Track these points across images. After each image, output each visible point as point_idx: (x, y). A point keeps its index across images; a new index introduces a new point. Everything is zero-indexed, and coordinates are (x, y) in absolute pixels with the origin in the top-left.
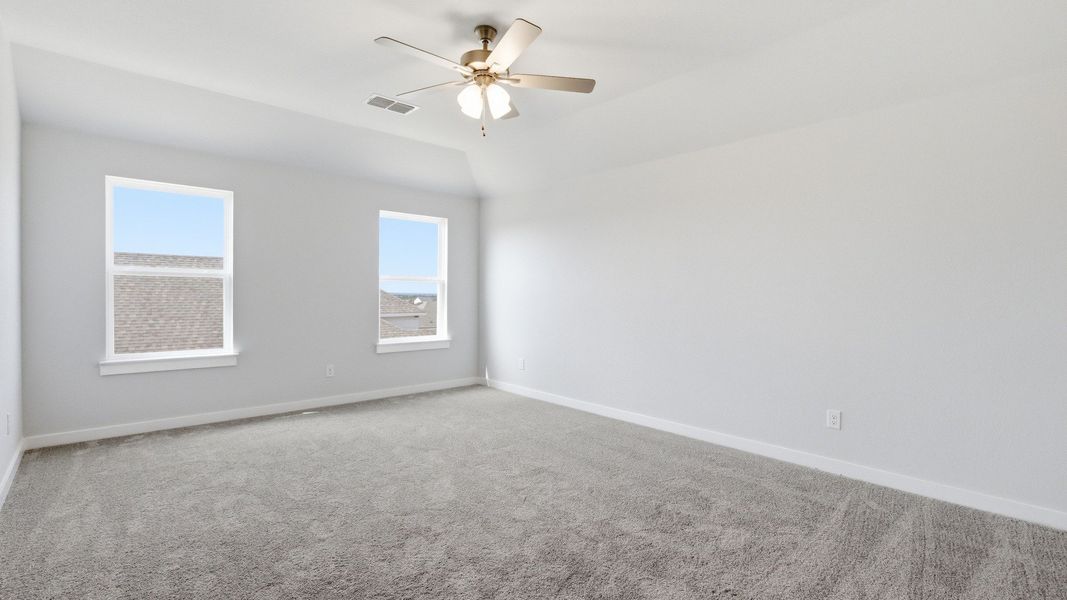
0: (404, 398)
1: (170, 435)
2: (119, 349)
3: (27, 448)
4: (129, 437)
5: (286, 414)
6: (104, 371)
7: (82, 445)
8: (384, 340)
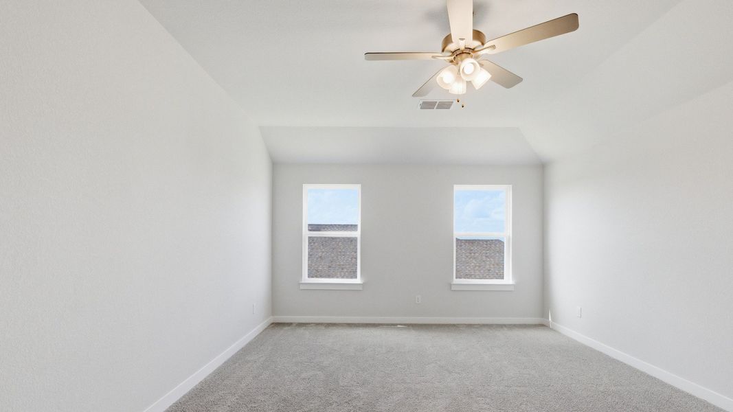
0: (470, 326)
1: (326, 326)
2: (310, 276)
3: (272, 322)
4: (309, 324)
5: (388, 325)
6: (302, 287)
7: (289, 324)
8: (458, 280)
